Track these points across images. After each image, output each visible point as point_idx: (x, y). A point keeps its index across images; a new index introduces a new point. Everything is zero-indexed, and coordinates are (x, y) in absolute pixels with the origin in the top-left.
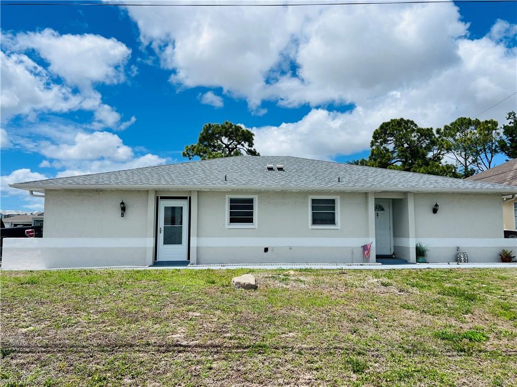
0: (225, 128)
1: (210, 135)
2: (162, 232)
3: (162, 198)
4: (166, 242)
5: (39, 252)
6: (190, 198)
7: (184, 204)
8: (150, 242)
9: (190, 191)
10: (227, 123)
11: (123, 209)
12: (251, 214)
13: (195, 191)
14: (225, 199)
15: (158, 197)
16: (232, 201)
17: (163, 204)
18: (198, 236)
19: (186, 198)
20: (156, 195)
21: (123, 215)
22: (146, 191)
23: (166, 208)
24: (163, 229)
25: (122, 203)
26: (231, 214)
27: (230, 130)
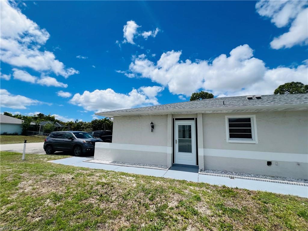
0: (201, 94)
1: (195, 97)
2: (178, 143)
3: (177, 119)
4: (180, 150)
5: (110, 151)
6: (196, 119)
7: (192, 123)
8: (169, 150)
9: (197, 114)
10: (202, 92)
11: (153, 127)
12: (250, 131)
13: (200, 114)
14: (224, 119)
15: (174, 119)
16: (230, 120)
17: (178, 123)
18: (204, 147)
19: (193, 119)
20: (172, 117)
21: (152, 131)
22: (166, 115)
23: (179, 126)
24: (178, 141)
25: (152, 123)
26: (231, 131)
27: (204, 94)
